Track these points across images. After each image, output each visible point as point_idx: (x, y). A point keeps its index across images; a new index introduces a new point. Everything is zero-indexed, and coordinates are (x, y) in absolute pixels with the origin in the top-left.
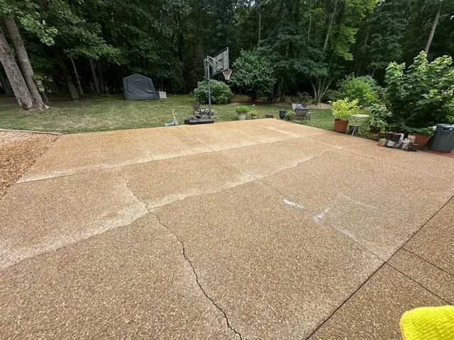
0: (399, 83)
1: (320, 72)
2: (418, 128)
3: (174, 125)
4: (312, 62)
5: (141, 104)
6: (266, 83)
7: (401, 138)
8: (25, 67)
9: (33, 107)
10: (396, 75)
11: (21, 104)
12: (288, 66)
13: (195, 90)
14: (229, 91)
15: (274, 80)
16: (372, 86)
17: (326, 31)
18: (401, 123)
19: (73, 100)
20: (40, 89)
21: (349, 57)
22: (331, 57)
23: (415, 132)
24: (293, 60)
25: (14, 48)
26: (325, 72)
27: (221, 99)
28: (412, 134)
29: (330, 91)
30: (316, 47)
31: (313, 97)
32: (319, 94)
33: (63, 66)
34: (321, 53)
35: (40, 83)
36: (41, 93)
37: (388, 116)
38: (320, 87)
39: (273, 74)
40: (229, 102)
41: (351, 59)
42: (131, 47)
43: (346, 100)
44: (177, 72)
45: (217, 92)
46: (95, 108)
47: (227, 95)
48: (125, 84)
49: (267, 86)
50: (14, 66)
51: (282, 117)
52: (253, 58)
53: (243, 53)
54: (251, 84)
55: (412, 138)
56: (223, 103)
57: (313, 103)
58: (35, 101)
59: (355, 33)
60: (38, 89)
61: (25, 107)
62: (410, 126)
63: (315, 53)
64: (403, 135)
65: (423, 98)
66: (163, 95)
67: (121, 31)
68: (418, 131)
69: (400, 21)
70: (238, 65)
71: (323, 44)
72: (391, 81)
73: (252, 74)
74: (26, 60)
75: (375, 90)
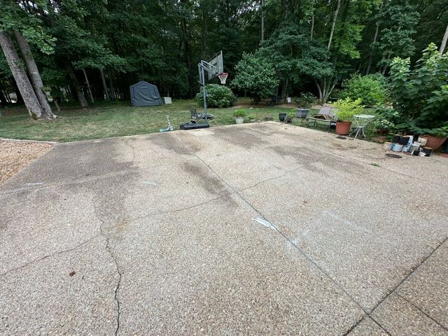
0: (405, 80)
1: (323, 72)
2: (431, 128)
3: (169, 130)
4: (316, 61)
5: (145, 111)
6: (268, 85)
7: (411, 141)
8: (35, 79)
9: (42, 117)
10: (401, 71)
11: (31, 114)
12: (289, 66)
13: (198, 94)
14: (231, 94)
15: (276, 82)
16: (382, 84)
17: (330, 29)
18: (410, 124)
19: (82, 108)
20: (49, 99)
21: (356, 55)
22: (336, 55)
23: (427, 133)
24: (296, 60)
25: (25, 62)
26: (329, 71)
27: (223, 102)
28: (423, 136)
29: (336, 90)
30: (319, 47)
31: (319, 97)
32: (324, 94)
33: (73, 76)
34: (325, 52)
35: (48, 93)
36: (49, 103)
37: (394, 116)
38: (325, 87)
39: (275, 75)
40: (231, 105)
41: (358, 57)
42: (138, 56)
43: (348, 99)
44: (183, 77)
45: (219, 96)
46: (101, 115)
47: (229, 98)
48: (131, 91)
49: (268, 87)
50: (24, 78)
51: (282, 120)
52: (255, 60)
53: (245, 55)
54: (253, 87)
55: (423, 140)
56: (225, 106)
57: (319, 103)
58: (44, 111)
59: (361, 30)
60: (47, 99)
61: (34, 117)
62: (422, 127)
63: (318, 53)
64: (411, 137)
65: (435, 95)
66: (168, 100)
67: (129, 41)
68: (430, 132)
69: (412, 15)
70: (240, 68)
71: (327, 43)
72: (396, 78)
73: (253, 76)
74: (35, 72)
75: (385, 88)
